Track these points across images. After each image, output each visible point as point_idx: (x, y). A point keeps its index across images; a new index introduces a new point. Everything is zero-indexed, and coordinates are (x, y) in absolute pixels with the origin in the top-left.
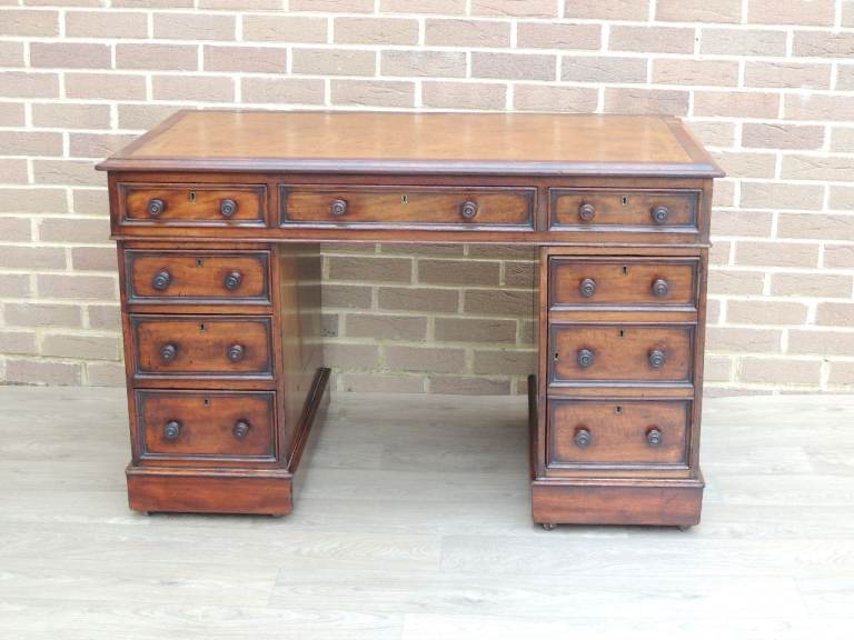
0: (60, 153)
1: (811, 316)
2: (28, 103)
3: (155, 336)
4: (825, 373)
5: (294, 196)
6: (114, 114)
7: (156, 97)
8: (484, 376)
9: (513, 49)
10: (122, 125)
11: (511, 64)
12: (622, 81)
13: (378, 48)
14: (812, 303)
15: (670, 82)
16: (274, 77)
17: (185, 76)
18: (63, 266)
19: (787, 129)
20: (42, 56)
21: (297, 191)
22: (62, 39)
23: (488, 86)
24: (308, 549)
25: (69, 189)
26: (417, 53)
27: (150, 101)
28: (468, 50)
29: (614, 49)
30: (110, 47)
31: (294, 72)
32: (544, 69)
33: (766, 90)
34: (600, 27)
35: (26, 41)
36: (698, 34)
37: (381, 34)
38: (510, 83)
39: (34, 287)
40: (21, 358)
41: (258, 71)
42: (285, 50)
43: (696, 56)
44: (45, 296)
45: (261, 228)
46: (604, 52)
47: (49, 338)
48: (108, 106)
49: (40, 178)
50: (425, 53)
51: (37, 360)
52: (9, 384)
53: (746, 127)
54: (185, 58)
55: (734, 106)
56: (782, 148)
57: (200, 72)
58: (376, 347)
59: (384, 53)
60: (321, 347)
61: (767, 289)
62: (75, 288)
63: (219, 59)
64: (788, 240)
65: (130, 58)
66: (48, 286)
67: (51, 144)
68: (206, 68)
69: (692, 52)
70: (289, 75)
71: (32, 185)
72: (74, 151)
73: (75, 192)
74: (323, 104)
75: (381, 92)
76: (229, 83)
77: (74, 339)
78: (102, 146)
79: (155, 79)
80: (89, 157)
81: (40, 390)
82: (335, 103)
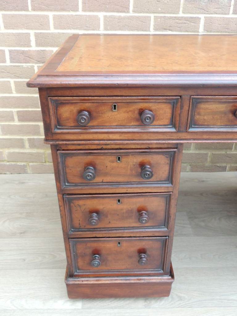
0: (4, 61)
3: (83, 208)
5: (203, 106)
6: (33, 38)
8: (215, 164)
10: (38, 45)
16: (123, 15)
17: (72, 15)
18: (13, 120)
21: (206, 101)
25: (12, 81)
27: (52, 30)
31: (134, 11)
41: (113, 11)
44: (5, 134)
45: (172, 132)
47: (10, 154)
48: (29, 34)
51: (5, 163)
57: (80, 12)
62: (20, 130)
68: (84, 10)
70: (131, 14)
72: (12, 60)
73: (15, 82)
74: (149, 31)
75: (182, 23)
76: (97, 19)
77: (22, 153)
78: (27, 57)
79: (55, 17)
80: (21, 63)
81: (8, 176)
82: (156, 29)
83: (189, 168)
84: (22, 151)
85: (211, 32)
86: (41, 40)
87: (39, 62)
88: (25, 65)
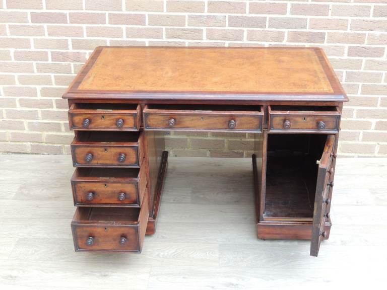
0: (47, 60)
1: (373, 126)
2: (31, 39)
4: (377, 149)
6: (70, 43)
7: (88, 36)
8: (232, 150)
9: (247, 14)
10: (73, 48)
11: (246, 21)
12: (296, 28)
13: (186, 14)
14: (374, 121)
15: (317, 29)
16: (141, 27)
17: (101, 27)
18: (51, 106)
19: (368, 48)
20: (36, 18)
22: (44, 10)
23: (236, 31)
24: (162, 254)
25: (52, 75)
26: (204, 16)
27: (85, 37)
28: (227, 15)
29: (292, 14)
30: (66, 14)
31: (149, 25)
32: (261, 23)
33: (360, 32)
34: (286, 4)
35: (29, 11)
36: (330, 7)
37: (188, 8)
38: (245, 29)
39: (40, 115)
40: (36, 144)
41: (133, 24)
42: (145, 15)
43: (330, 17)
44: (45, 119)
46: (288, 15)
47: (48, 136)
48: (67, 40)
49: (39, 70)
50: (207, 16)
51: (44, 144)
52: (32, 154)
53: (350, 48)
54: (100, 19)
55: (345, 39)
56: (365, 57)
57: (107, 25)
58: (187, 139)
59: (190, 17)
60: (164, 139)
61: (355, 116)
63: (115, 19)
64: (365, 96)
65: (76, 18)
66: (46, 115)
67: (43, 56)
68: (110, 23)
69: (327, 15)
70: (147, 26)
71: (36, 74)
72: (53, 59)
73: (55, 76)
74: (162, 38)
75: (188, 33)
76: (120, 29)
77: (58, 136)
78: (65, 57)
79: (87, 28)
80: (60, 61)
81: (46, 156)
82: (168, 38)
83: (208, 153)
84: (58, 134)
85: (212, 39)
86: (76, 45)
87: (74, 61)
88: (63, 63)
